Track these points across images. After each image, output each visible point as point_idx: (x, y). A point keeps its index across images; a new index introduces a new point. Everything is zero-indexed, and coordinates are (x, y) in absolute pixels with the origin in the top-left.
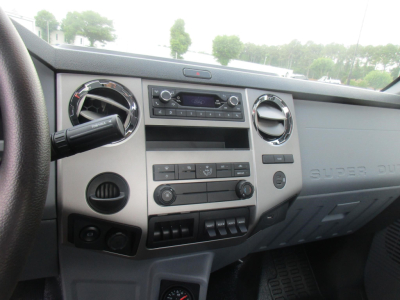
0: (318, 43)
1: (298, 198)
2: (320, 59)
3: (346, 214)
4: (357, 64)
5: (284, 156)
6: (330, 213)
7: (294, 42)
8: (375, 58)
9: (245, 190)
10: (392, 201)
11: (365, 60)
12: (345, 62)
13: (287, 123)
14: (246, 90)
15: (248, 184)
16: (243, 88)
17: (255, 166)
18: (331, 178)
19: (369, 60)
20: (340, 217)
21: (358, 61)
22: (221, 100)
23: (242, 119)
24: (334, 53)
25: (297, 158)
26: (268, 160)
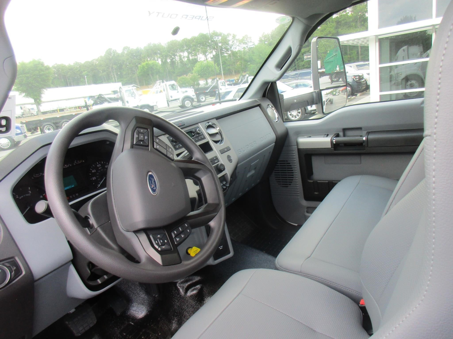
0: (135, 48)
1: (238, 165)
2: (144, 64)
3: (255, 169)
4: (181, 59)
5: (226, 148)
6: (249, 171)
7: (109, 52)
8: (194, 50)
9: (222, 167)
10: (271, 153)
11: (186, 54)
12: (169, 61)
13: (220, 133)
14: (199, 124)
15: (222, 165)
16: (197, 123)
17: (219, 157)
18: (245, 151)
19: (189, 53)
20: (253, 172)
21: (180, 56)
22: (194, 133)
23: (204, 138)
24: (156, 53)
25: (231, 147)
26: (222, 152)
